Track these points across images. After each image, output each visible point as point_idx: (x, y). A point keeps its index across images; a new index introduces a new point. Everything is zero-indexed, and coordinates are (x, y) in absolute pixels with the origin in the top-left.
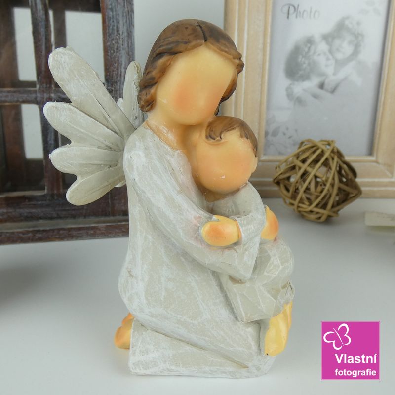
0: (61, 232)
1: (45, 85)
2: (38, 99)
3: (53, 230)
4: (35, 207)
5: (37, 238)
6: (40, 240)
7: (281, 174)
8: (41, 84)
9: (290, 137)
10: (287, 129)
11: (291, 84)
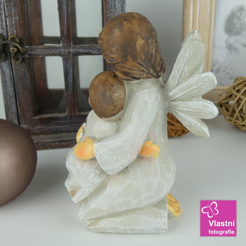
1: (66, 44)
2: (62, 53)
4: (59, 124)
5: (61, 145)
7: (223, 100)
8: (64, 43)
9: (228, 74)
10: (226, 68)
11: (228, 38)
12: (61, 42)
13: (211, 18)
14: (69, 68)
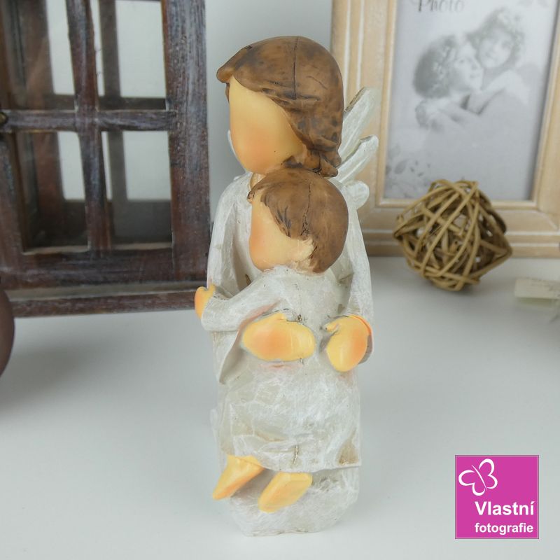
0: (109, 301)
1: (86, 107)
2: (78, 125)
3: (99, 299)
4: (75, 267)
5: (77, 308)
6: (82, 311)
7: (405, 226)
8: (81, 104)
9: (420, 175)
10: (417, 163)
11: (422, 102)
12: (75, 102)
13: (386, 61)
14: (92, 156)
